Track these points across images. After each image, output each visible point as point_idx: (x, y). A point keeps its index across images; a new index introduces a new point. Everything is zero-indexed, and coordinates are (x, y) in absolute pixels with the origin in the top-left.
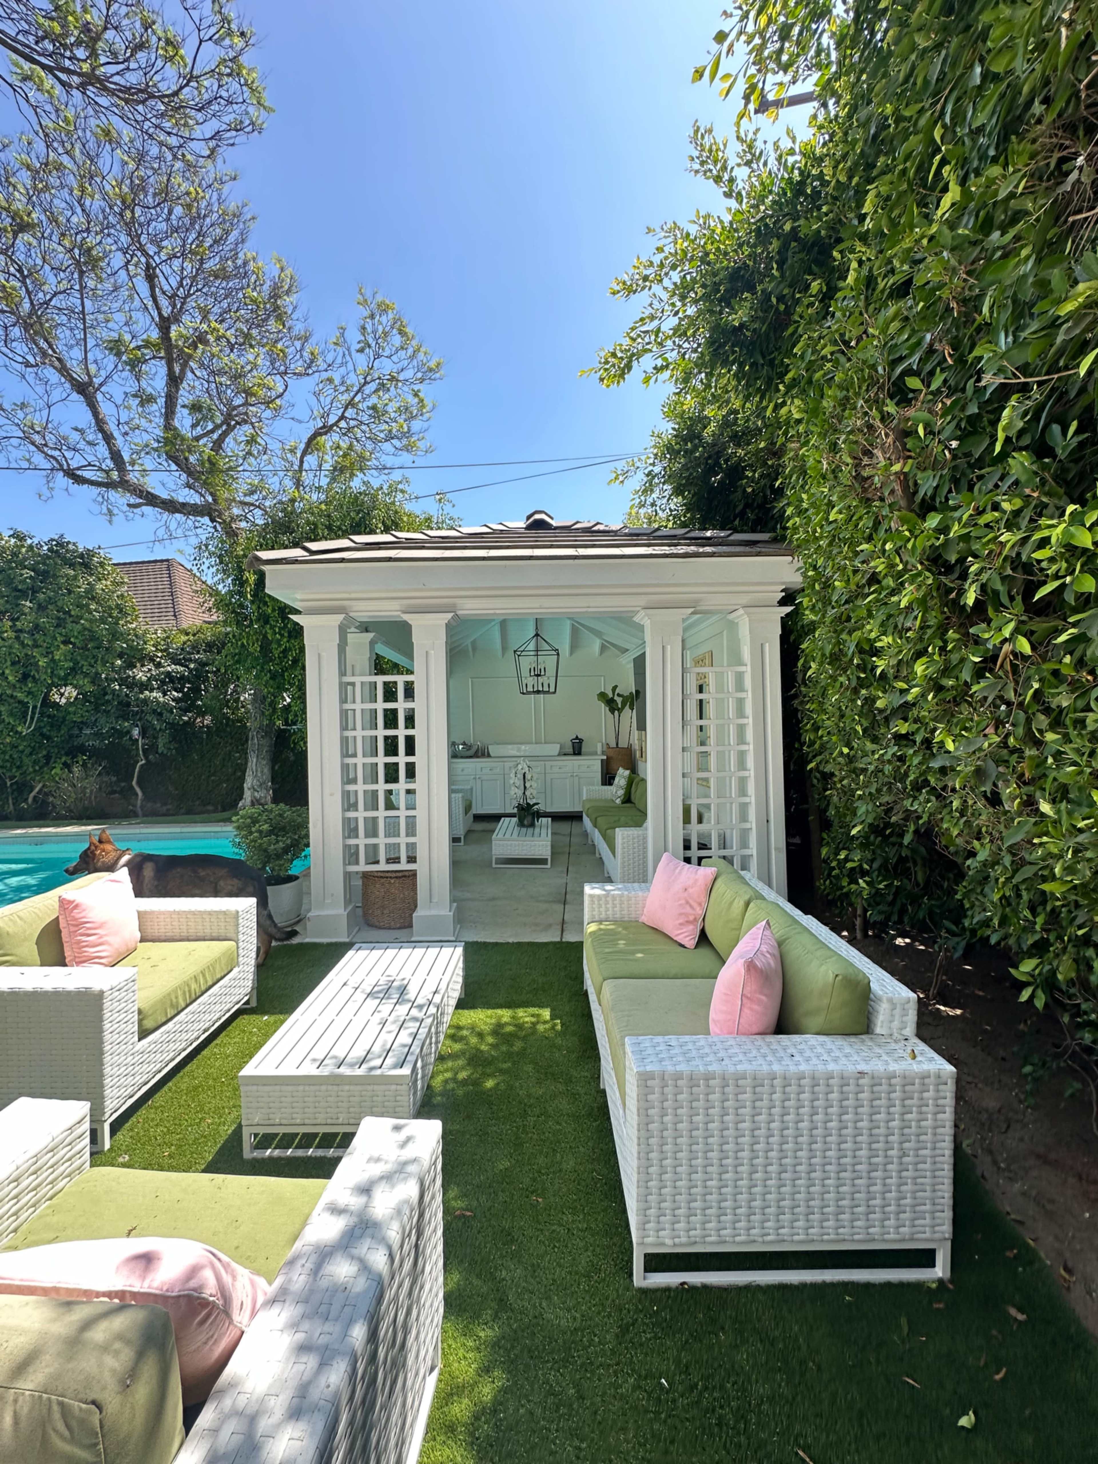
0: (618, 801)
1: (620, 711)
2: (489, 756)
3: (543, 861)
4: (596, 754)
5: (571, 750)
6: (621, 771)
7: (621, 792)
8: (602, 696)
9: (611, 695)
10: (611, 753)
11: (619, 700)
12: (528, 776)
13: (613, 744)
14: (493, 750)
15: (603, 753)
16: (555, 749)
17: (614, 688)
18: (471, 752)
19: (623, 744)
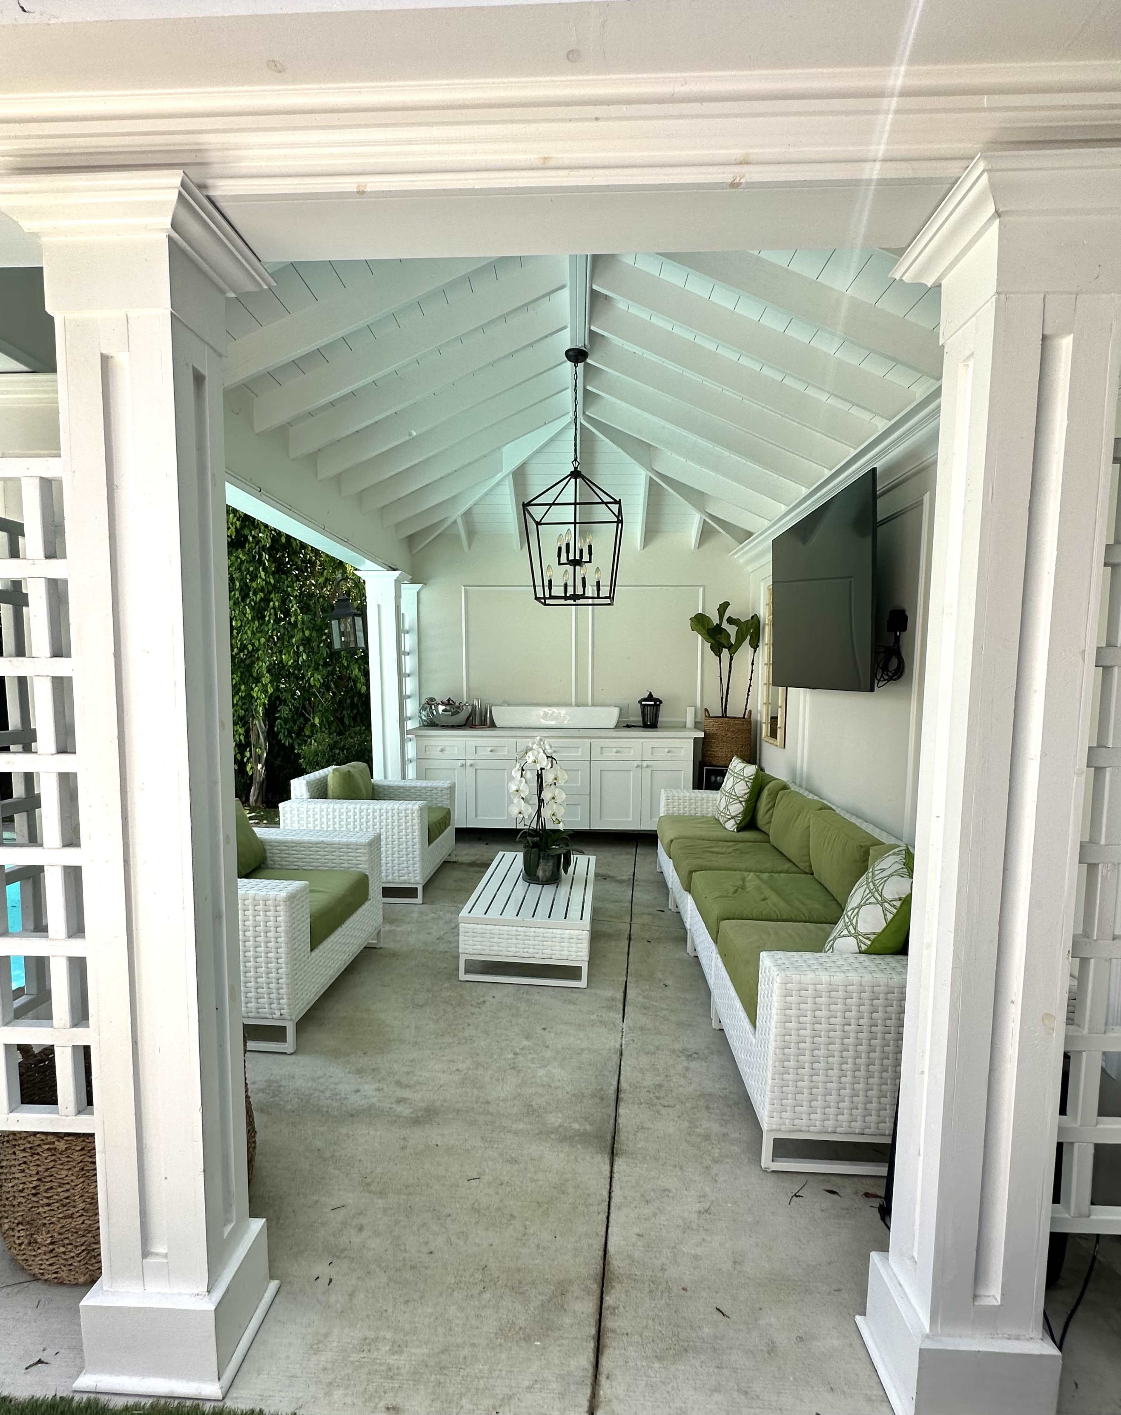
0: (731, 825)
1: (733, 649)
2: (493, 725)
3: (571, 972)
4: (683, 727)
5: (638, 719)
6: (736, 765)
7: (737, 808)
8: (700, 621)
9: (716, 621)
10: (713, 727)
11: (732, 630)
12: (548, 777)
13: (716, 710)
14: (500, 715)
15: (697, 725)
16: (610, 716)
17: (724, 607)
18: (462, 716)
19: (736, 709)
